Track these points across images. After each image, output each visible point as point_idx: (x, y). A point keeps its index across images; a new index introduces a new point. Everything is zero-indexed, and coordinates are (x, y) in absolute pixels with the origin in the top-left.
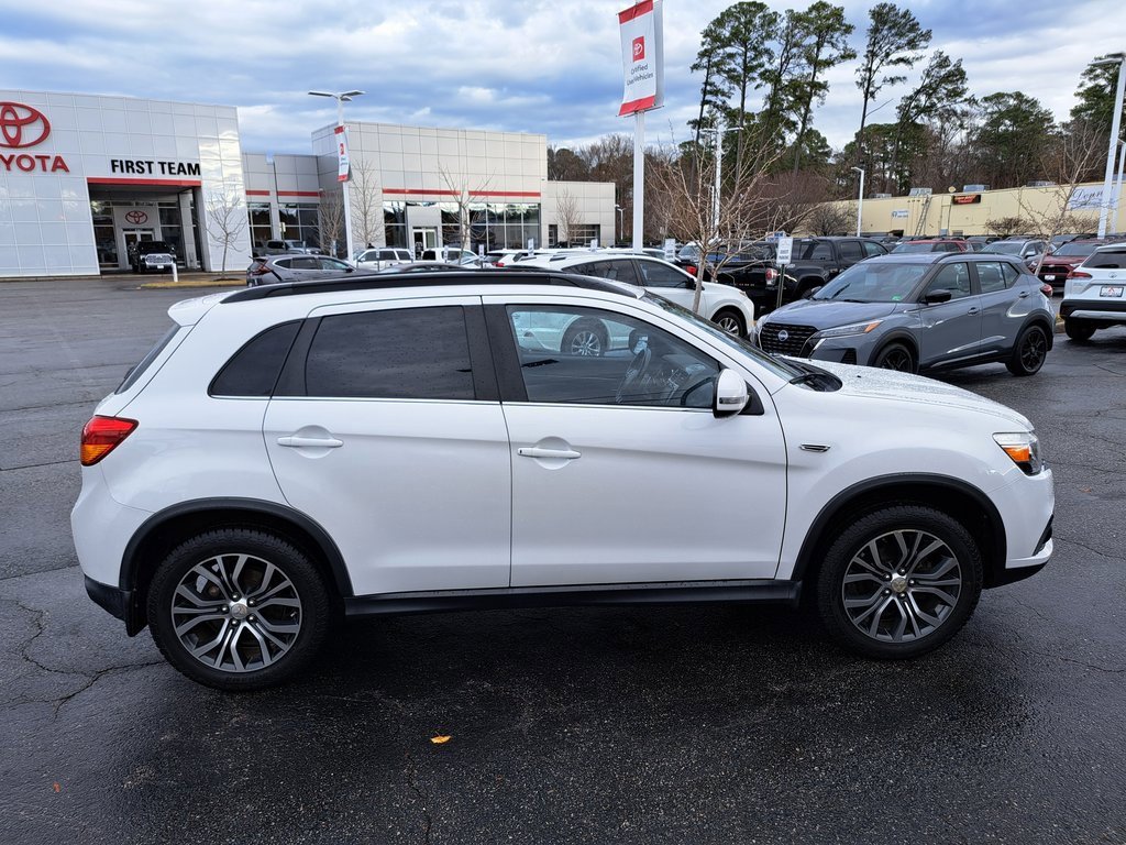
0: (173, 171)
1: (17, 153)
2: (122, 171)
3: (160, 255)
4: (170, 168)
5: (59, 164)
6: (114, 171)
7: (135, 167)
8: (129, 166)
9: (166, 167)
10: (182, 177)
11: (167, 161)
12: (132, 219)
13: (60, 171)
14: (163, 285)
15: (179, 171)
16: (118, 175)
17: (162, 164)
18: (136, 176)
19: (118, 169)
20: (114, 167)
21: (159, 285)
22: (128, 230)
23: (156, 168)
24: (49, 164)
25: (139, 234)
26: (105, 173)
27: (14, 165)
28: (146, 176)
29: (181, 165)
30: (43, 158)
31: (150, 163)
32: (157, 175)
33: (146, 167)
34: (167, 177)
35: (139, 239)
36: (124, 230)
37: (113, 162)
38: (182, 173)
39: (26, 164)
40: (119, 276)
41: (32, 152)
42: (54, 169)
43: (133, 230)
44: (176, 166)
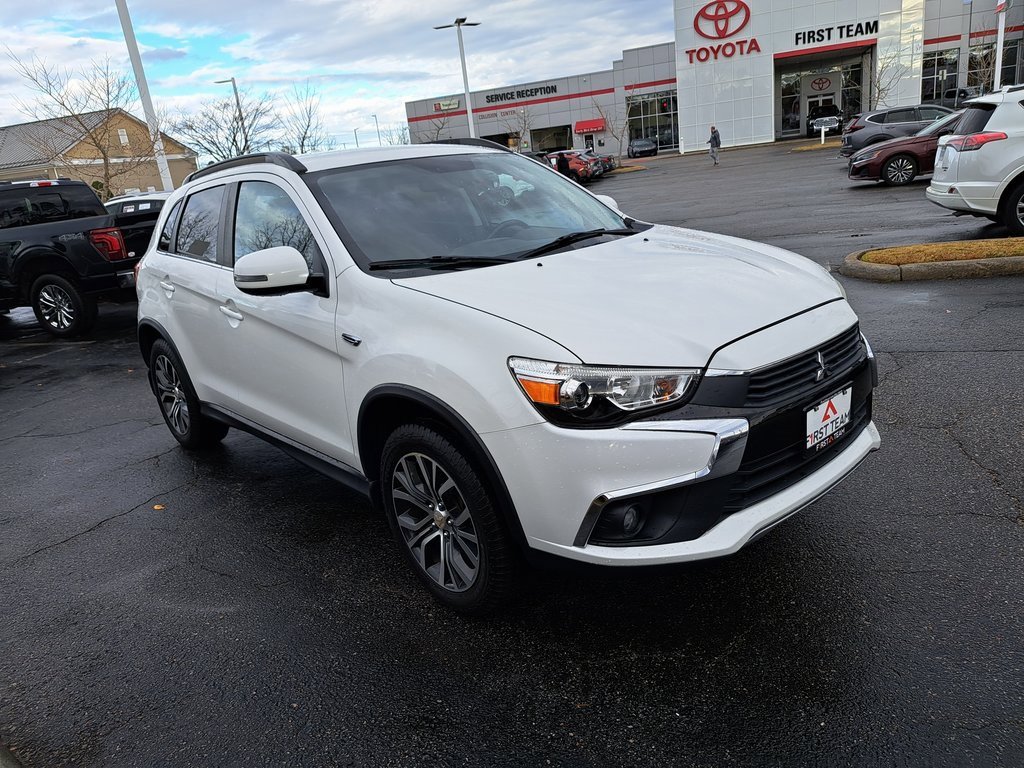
0: (851, 33)
1: (723, 42)
2: (804, 42)
3: (827, 119)
4: (848, 31)
5: (753, 46)
6: (797, 43)
7: (816, 36)
8: (811, 36)
9: (845, 30)
10: (860, 38)
11: (846, 24)
12: (816, 87)
13: (754, 52)
14: (809, 148)
15: (857, 32)
16: (802, 46)
17: (841, 28)
18: (817, 45)
19: (801, 41)
20: (797, 39)
21: (805, 148)
22: (811, 97)
23: (835, 33)
24: (746, 47)
25: (820, 99)
26: (789, 46)
27: (720, 54)
28: (825, 43)
29: (860, 25)
30: (741, 43)
31: (829, 30)
32: (836, 40)
33: (825, 34)
34: (846, 40)
35: (821, 104)
36: (809, 97)
37: (797, 35)
38: (859, 34)
39: (729, 51)
40: (788, 142)
41: (733, 40)
42: (748, 52)
43: (816, 96)
44: (854, 28)
